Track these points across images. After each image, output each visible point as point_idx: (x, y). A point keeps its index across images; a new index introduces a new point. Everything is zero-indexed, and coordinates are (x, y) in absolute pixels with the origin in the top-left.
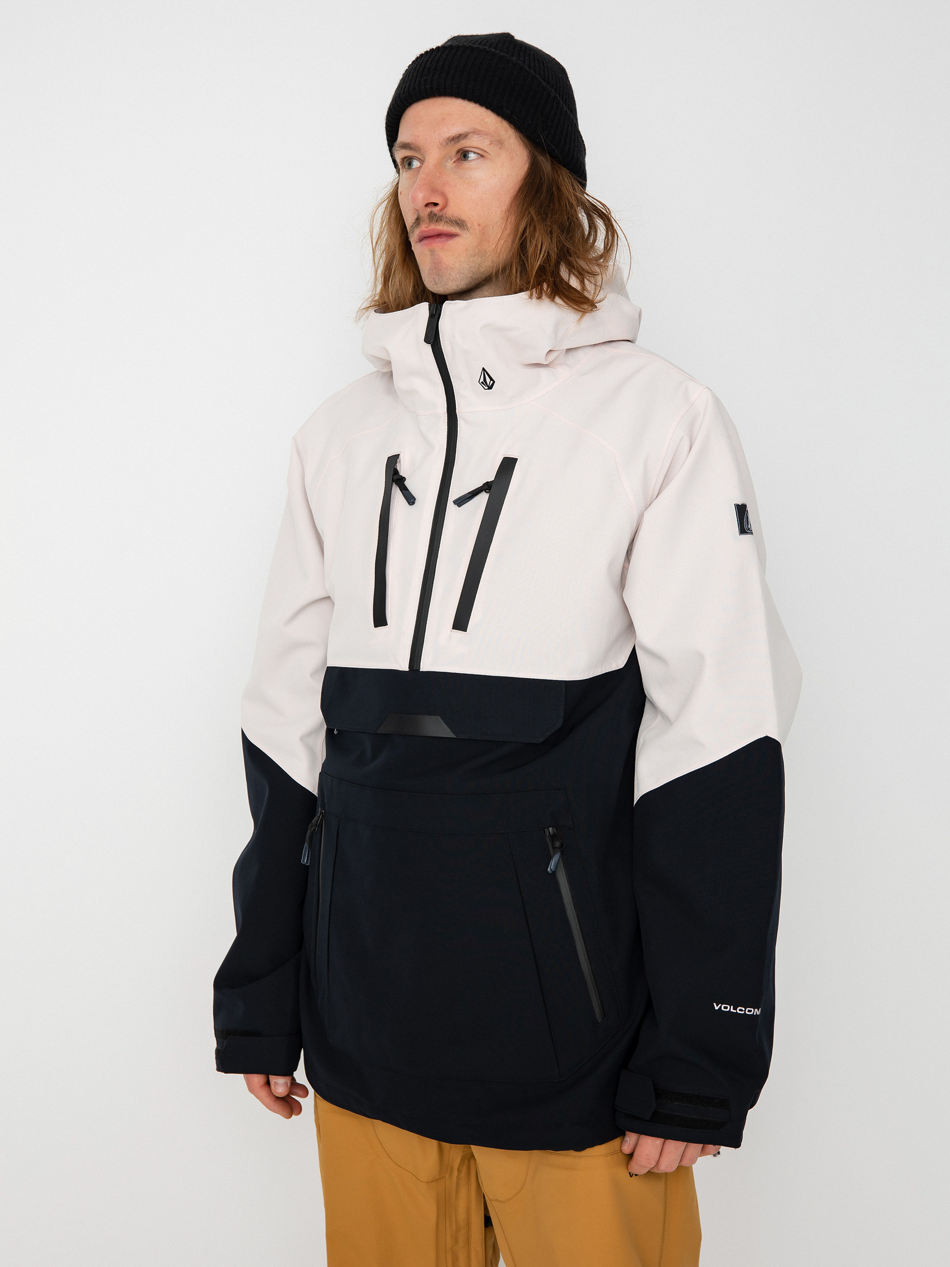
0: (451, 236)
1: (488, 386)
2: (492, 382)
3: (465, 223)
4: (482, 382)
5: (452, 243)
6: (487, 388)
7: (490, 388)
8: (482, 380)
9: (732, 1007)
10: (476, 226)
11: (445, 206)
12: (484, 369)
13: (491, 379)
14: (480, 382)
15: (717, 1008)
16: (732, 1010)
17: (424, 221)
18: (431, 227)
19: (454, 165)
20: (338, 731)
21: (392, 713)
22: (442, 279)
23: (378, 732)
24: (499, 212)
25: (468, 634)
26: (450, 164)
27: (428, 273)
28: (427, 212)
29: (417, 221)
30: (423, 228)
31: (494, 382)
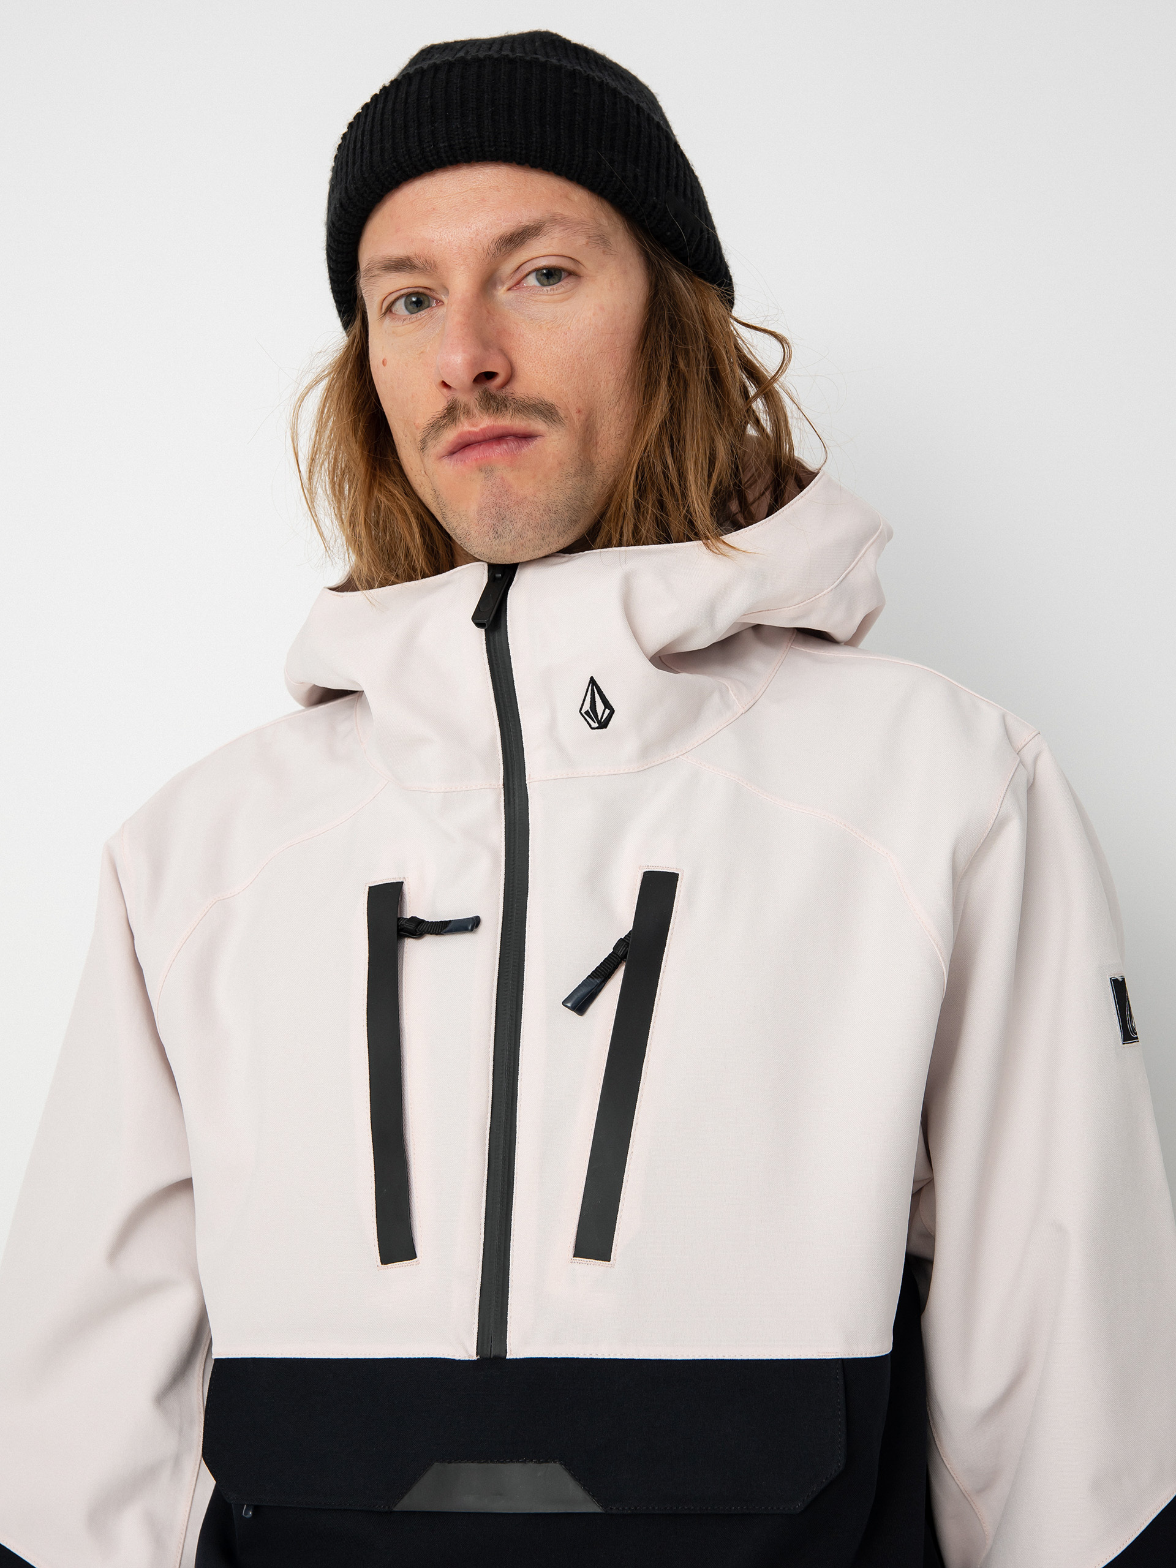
0: (526, 437)
1: (599, 722)
2: (607, 711)
3: (555, 408)
4: (587, 713)
5: (529, 449)
6: (596, 725)
7: (603, 725)
8: (587, 707)
10: (575, 416)
11: (511, 377)
12: (592, 681)
13: (607, 704)
14: (583, 712)
17: (468, 412)
18: (484, 423)
19: (511, 294)
20: (256, 1509)
21: (437, 1461)
22: (511, 527)
23: (398, 1508)
24: (612, 385)
25: (613, 1266)
26: (501, 293)
27: (477, 516)
28: (476, 394)
29: (451, 413)
30: (465, 427)
31: (612, 712)
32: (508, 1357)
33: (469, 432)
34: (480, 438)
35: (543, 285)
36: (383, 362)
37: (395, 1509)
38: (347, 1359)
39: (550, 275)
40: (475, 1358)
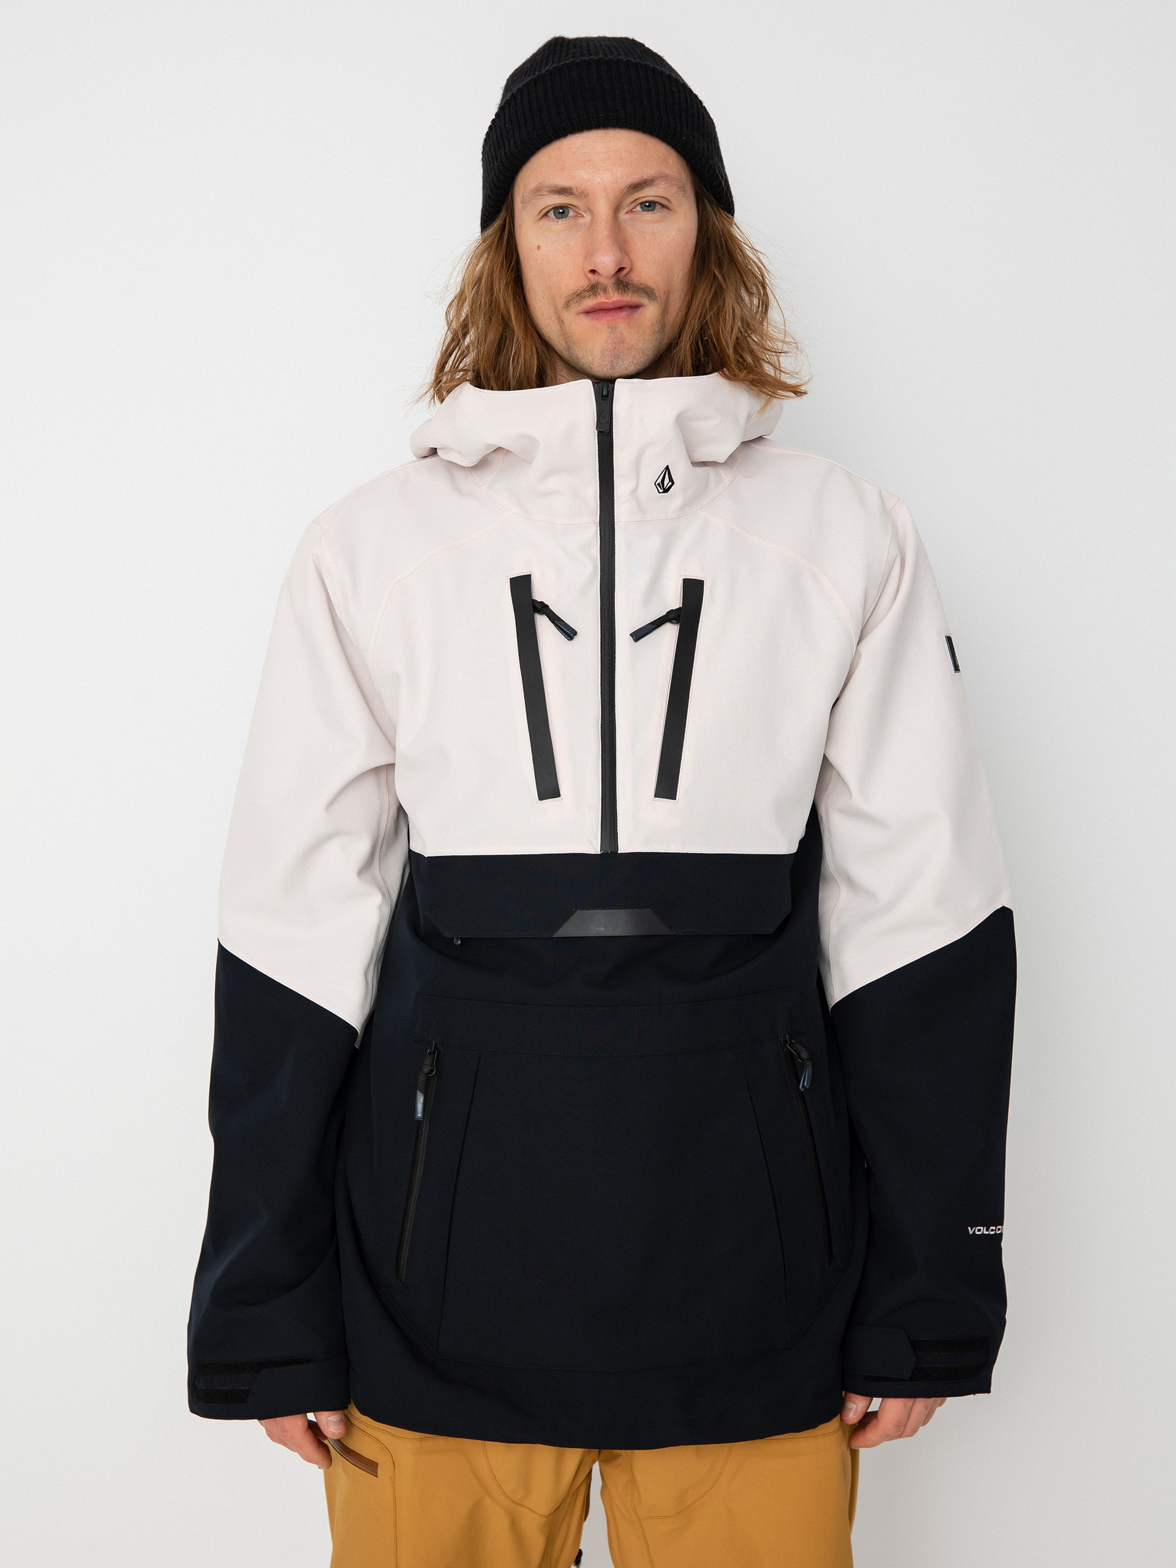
1: (664, 489)
2: (670, 483)
3: (652, 290)
4: (659, 484)
5: (636, 315)
6: (662, 490)
7: (666, 491)
8: (659, 481)
9: (985, 1228)
10: (662, 295)
11: (633, 271)
12: (667, 468)
13: (671, 480)
14: (656, 484)
15: (971, 1232)
16: (985, 1232)
17: (605, 290)
18: (614, 297)
19: (628, 216)
20: (462, 940)
21: (580, 909)
22: (622, 363)
23: (555, 936)
24: (680, 276)
25: (678, 802)
26: (623, 216)
27: (600, 354)
28: (613, 281)
29: (593, 289)
30: (601, 299)
31: (673, 483)
32: (619, 852)
33: (605, 303)
34: (611, 306)
35: (643, 211)
36: (538, 247)
37: (554, 936)
38: (517, 855)
39: (649, 206)
40: (599, 853)
